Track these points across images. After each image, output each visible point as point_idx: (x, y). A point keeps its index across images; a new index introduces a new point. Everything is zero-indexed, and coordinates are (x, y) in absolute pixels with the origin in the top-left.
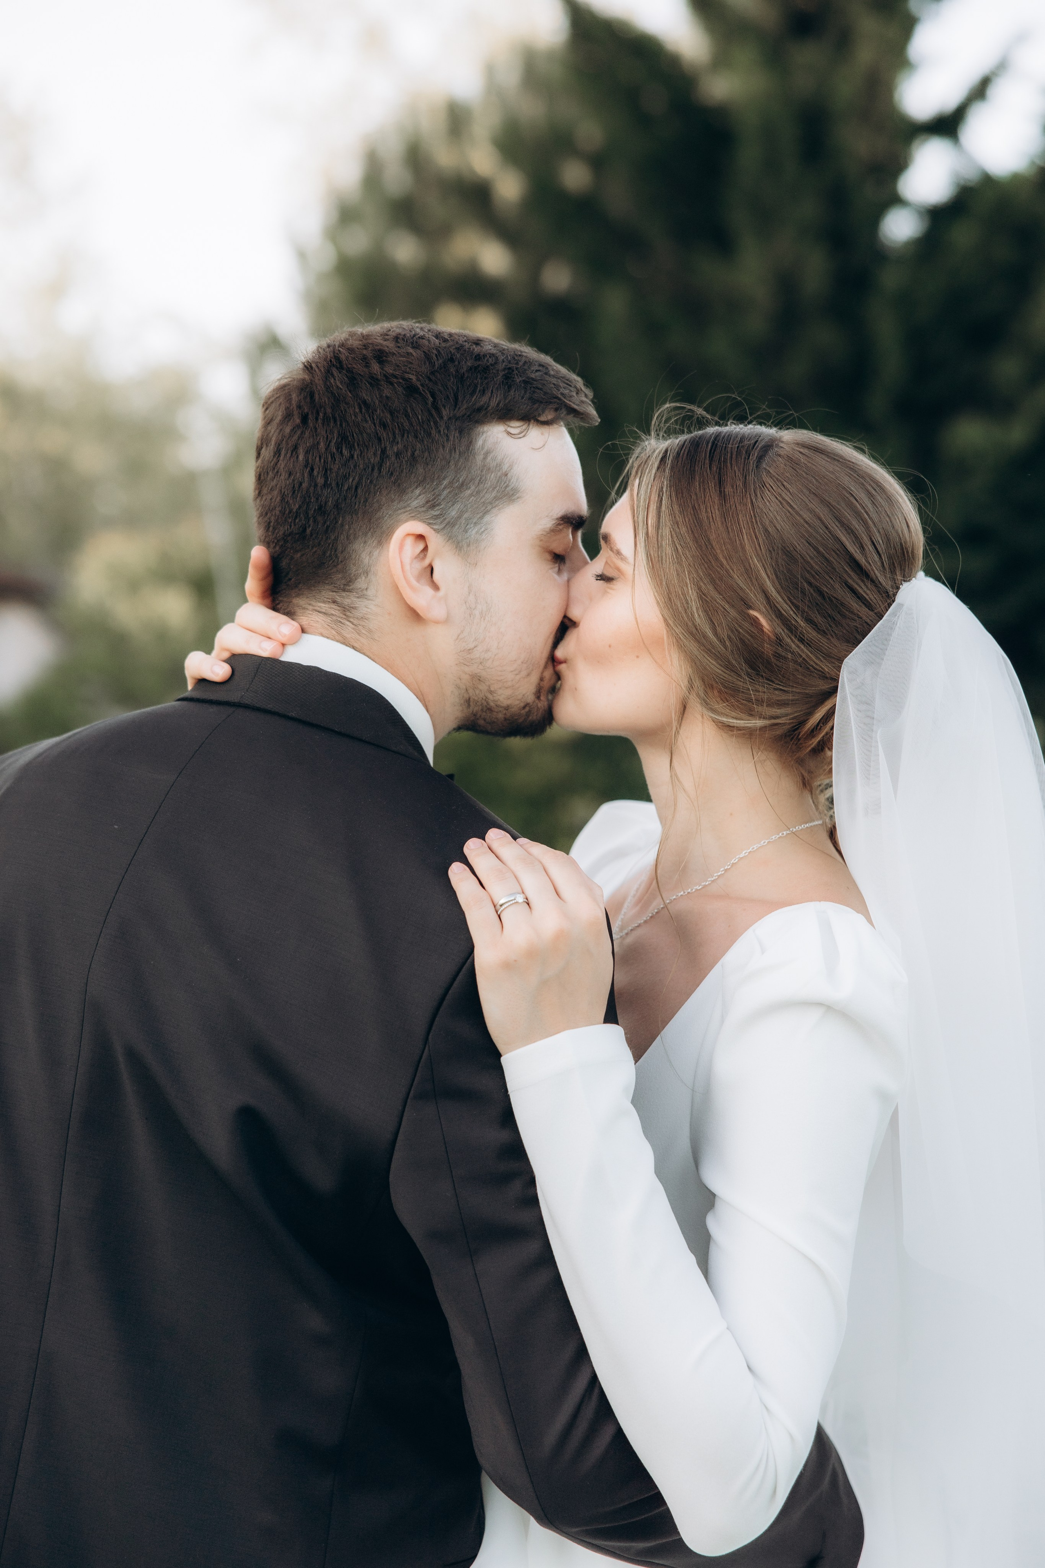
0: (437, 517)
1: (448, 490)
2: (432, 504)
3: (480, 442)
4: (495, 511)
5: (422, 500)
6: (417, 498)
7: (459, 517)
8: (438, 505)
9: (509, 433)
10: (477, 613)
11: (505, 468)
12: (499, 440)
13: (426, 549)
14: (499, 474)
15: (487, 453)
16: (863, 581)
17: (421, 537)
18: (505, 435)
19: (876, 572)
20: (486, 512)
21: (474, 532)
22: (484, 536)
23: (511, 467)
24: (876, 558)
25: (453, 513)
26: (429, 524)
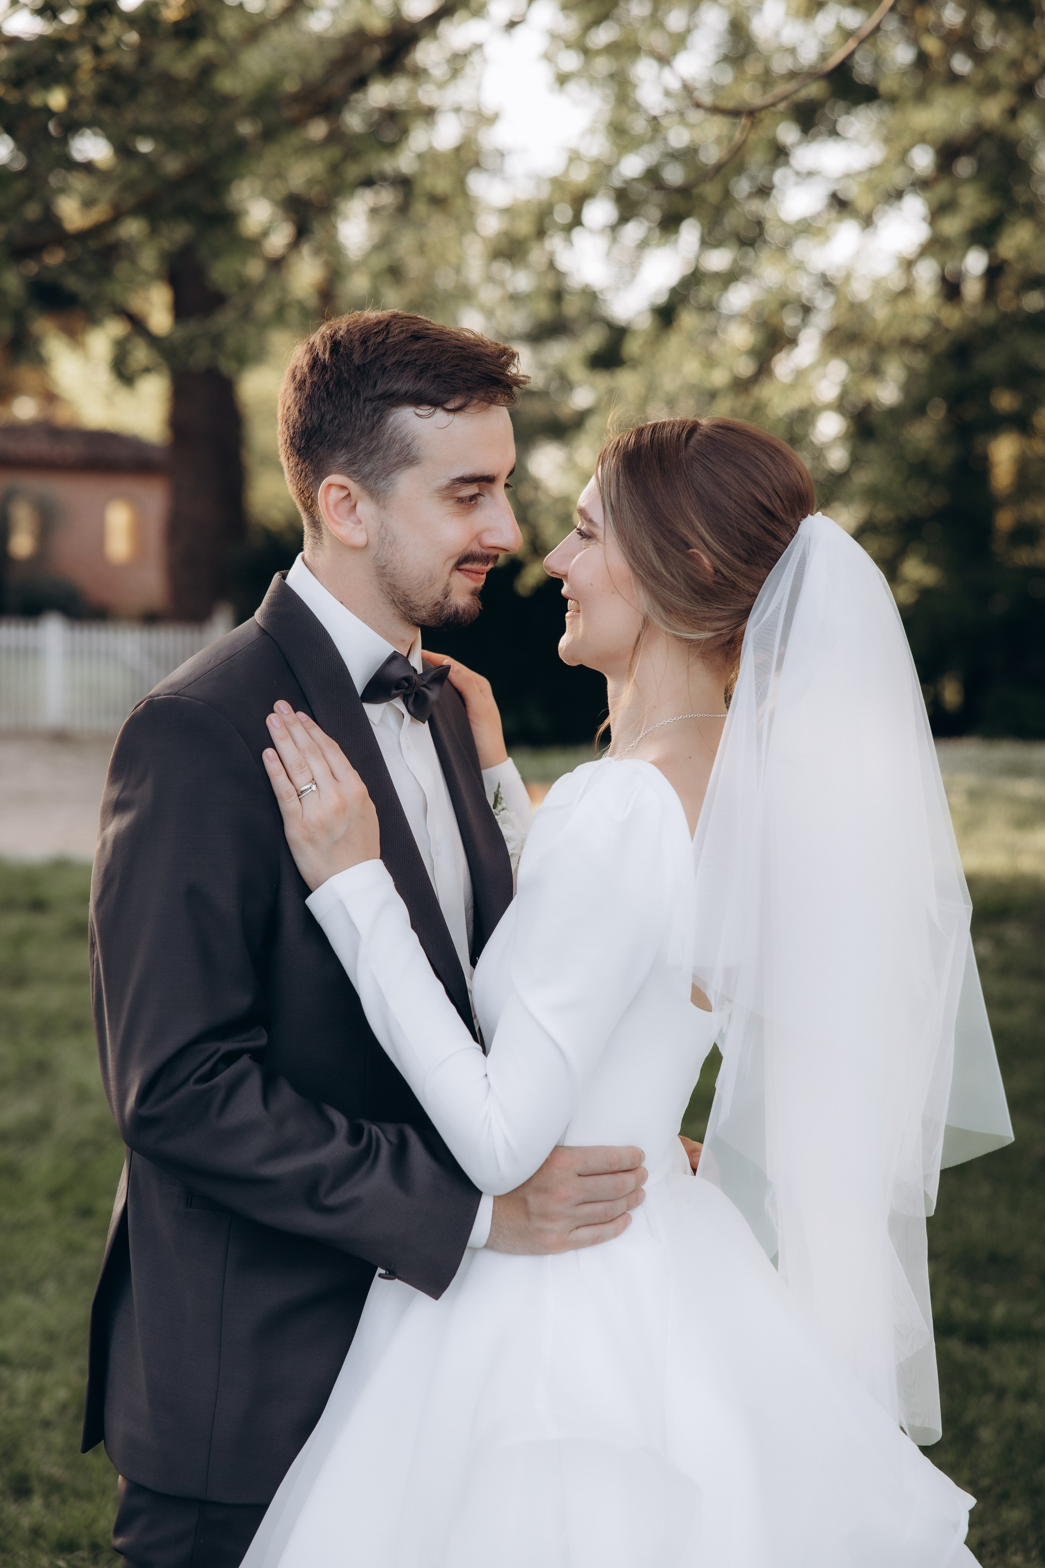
0: (354, 472)
1: (363, 453)
2: (351, 462)
3: (391, 420)
4: (398, 471)
5: (343, 459)
6: (342, 458)
7: (371, 473)
8: (356, 463)
9: (417, 414)
10: (387, 541)
11: (408, 441)
12: (407, 419)
13: (349, 495)
14: (403, 444)
15: (395, 429)
16: (772, 521)
17: (343, 487)
18: (414, 415)
19: (781, 513)
20: (392, 472)
21: (382, 485)
22: (390, 488)
23: (413, 440)
24: (779, 502)
25: (367, 469)
26: (350, 477)
